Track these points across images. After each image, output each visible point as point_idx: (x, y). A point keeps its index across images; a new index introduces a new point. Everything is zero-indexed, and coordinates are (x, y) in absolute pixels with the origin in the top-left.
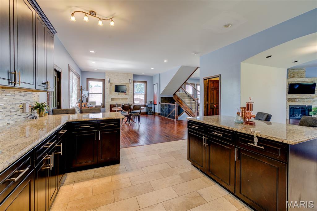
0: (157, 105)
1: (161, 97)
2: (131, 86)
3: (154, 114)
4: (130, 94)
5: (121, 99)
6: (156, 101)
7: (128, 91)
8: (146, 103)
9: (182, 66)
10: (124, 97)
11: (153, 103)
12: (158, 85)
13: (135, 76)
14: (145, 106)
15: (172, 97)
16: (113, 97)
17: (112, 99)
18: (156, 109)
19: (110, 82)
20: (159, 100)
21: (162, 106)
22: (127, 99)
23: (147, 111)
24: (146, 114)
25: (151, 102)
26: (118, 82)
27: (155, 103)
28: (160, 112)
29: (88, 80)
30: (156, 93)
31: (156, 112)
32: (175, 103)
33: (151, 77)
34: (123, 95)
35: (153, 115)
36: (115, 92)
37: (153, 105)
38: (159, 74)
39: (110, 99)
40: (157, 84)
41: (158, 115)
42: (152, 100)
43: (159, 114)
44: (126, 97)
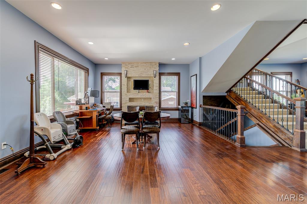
0: (196, 108)
1: (204, 97)
2: (156, 80)
3: (191, 121)
4: (155, 91)
5: (142, 99)
6: (194, 102)
7: (152, 88)
8: (179, 105)
9: (257, 21)
10: (147, 97)
11: (190, 105)
12: (199, 77)
13: (161, 65)
14: (177, 109)
15: (225, 96)
16: (131, 97)
17: (131, 100)
18: (194, 114)
19: (128, 76)
20: (199, 101)
21: (205, 110)
22: (151, 98)
23: (180, 117)
24: (178, 121)
25: (187, 103)
26: (137, 76)
27: (194, 105)
28: (201, 121)
29: (102, 74)
30: (194, 89)
31: (194, 119)
32: (236, 109)
33: (187, 66)
34: (144, 94)
35: (190, 125)
36: (134, 89)
37: (190, 109)
38: (200, 58)
39: (128, 99)
40: (196, 75)
41: (198, 125)
42: (189, 101)
43: (200, 124)
44: (149, 96)
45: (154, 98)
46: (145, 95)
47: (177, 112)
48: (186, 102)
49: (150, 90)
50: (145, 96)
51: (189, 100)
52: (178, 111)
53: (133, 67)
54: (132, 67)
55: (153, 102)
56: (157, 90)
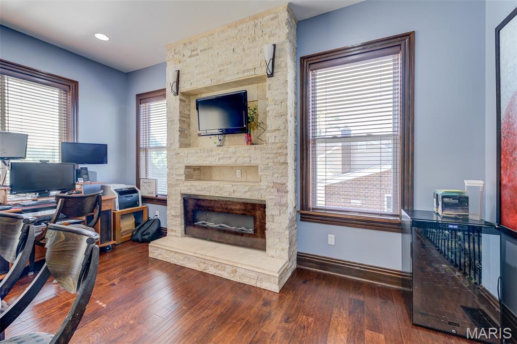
2: (277, 88)
4: (271, 138)
22: (257, 167)
44: (247, 160)
45: (267, 168)
46: (234, 153)
47: (397, 237)
48: (454, 190)
49: (254, 133)
50: (233, 160)
51: (479, 183)
52: (400, 235)
53: (198, 54)
54: (194, 53)
55: (264, 184)
56: (279, 130)
